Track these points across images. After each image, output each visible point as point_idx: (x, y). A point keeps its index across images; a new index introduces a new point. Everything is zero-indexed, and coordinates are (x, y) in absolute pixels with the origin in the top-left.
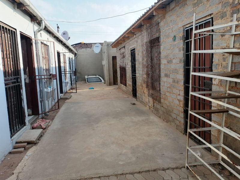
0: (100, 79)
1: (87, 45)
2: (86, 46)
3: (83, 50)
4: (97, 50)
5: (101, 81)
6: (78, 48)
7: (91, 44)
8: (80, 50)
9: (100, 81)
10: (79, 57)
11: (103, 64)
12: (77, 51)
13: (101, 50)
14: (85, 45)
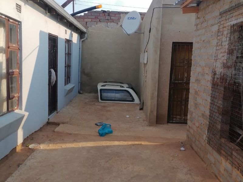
0: (131, 95)
1: (109, 15)
2: (107, 17)
3: (101, 26)
4: (130, 27)
5: (133, 100)
6: (90, 20)
7: (119, 13)
8: (93, 26)
9: (131, 99)
10: (89, 40)
11: (141, 61)
12: (87, 28)
13: (140, 28)
14: (106, 14)
